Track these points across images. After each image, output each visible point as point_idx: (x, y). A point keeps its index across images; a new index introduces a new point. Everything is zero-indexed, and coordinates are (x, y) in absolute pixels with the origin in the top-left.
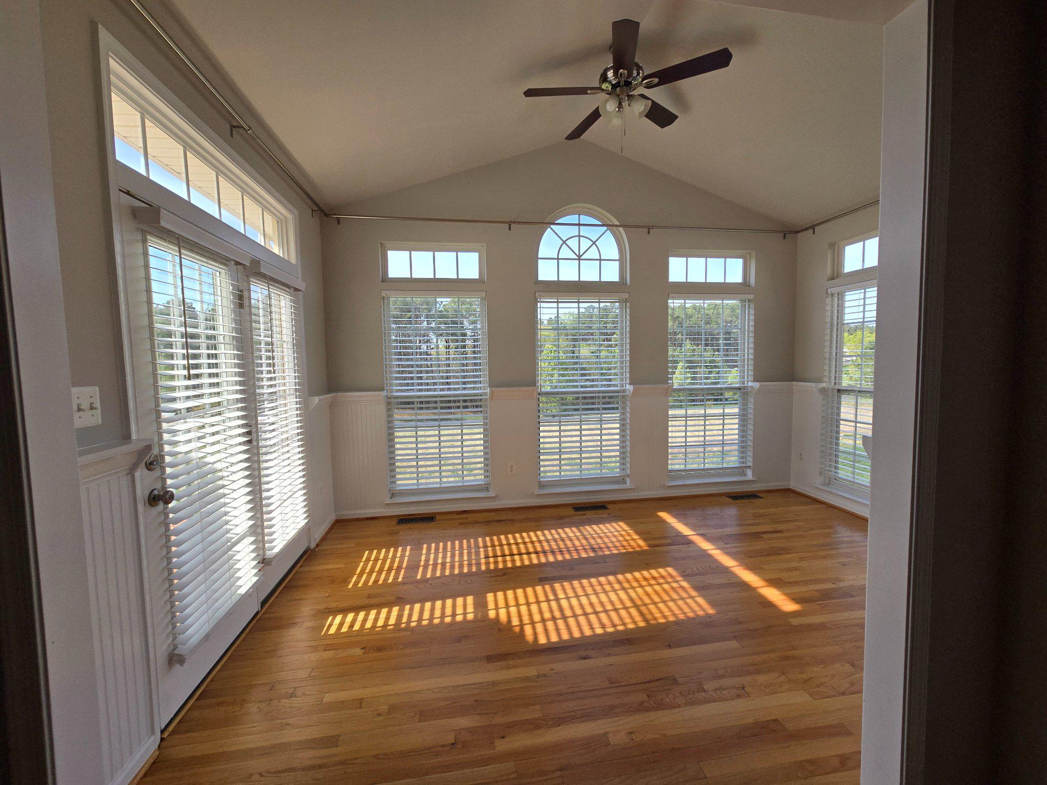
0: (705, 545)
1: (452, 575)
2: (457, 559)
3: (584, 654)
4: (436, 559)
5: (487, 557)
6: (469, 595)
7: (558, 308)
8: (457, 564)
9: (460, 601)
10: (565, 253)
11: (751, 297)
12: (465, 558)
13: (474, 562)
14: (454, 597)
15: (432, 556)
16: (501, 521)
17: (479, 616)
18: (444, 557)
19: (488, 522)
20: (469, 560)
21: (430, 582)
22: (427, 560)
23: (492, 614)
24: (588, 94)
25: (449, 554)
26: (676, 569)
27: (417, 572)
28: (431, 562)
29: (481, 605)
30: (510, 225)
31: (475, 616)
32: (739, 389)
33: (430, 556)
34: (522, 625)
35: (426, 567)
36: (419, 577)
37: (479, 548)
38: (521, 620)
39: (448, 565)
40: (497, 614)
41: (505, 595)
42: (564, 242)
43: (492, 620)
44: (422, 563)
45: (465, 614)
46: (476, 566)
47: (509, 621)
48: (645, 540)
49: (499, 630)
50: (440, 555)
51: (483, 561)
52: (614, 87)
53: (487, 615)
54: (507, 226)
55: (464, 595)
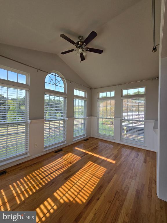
0: (90, 153)
1: (33, 193)
2: (30, 185)
3: (96, 198)
4: (21, 190)
5: (41, 179)
6: (48, 198)
7: (49, 97)
8: (32, 187)
9: (46, 203)
10: (52, 83)
11: (86, 100)
12: (33, 183)
13: (38, 183)
14: (42, 203)
15: (18, 189)
16: (36, 163)
17: (58, 205)
18: (24, 187)
19: (31, 165)
20: (36, 183)
21: (26, 202)
22: (17, 192)
23: (62, 201)
24: (74, 45)
25: (25, 185)
26: (91, 161)
27: (16, 200)
28: (19, 192)
29: (55, 200)
30: (38, 70)
31: (57, 206)
32: (84, 118)
33: (16, 190)
34: (74, 199)
35: (18, 195)
36: (19, 202)
37: (35, 177)
38: (73, 198)
39: (28, 189)
40: (64, 200)
41: (60, 191)
42: (52, 80)
43: (64, 203)
44: (15, 195)
45: (52, 207)
46: (40, 184)
47: (69, 200)
48: (79, 156)
49: (69, 206)
50: (22, 187)
51: (41, 181)
52: (79, 46)
53: (60, 203)
54: (37, 70)
55: (46, 199)
